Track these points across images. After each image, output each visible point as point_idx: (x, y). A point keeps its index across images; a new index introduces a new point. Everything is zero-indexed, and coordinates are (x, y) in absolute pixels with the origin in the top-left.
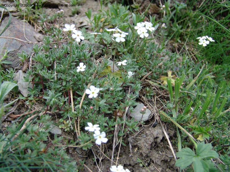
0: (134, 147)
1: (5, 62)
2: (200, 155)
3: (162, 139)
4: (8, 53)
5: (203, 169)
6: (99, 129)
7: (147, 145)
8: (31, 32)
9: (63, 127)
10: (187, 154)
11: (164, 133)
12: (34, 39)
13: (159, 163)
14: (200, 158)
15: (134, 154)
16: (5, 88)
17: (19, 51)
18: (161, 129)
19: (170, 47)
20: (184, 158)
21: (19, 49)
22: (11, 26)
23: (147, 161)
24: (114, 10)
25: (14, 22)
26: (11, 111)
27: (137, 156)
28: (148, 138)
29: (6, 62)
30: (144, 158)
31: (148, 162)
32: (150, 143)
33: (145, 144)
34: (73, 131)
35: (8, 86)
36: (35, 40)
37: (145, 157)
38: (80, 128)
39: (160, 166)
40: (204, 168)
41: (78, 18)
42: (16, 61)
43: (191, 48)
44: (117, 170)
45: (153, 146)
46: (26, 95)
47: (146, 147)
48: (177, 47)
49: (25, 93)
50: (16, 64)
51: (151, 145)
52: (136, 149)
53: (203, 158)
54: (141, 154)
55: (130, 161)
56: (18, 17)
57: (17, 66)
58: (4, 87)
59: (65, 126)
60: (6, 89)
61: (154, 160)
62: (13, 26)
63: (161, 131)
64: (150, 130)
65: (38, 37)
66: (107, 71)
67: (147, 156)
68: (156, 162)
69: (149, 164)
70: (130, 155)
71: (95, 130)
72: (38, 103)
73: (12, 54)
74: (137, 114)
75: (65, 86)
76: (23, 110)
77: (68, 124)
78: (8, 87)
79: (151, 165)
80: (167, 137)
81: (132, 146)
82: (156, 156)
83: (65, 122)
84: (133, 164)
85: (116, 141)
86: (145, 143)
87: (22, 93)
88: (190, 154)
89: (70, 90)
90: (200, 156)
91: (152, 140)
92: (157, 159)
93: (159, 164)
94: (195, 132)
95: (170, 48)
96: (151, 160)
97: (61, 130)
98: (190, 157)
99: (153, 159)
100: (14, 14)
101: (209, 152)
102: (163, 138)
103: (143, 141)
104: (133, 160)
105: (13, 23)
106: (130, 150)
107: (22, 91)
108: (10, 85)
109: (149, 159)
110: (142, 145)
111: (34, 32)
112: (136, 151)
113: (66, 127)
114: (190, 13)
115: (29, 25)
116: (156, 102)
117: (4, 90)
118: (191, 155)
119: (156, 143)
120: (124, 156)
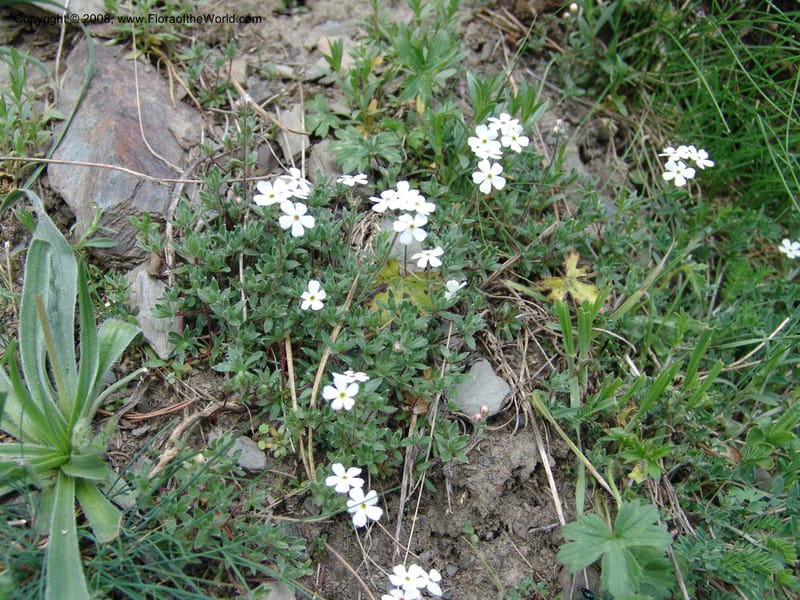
0: (457, 489)
1: (97, 243)
2: (624, 535)
3: (533, 469)
4: (103, 214)
5: (625, 576)
6: (361, 482)
7: (492, 489)
8: (160, 110)
9: (269, 445)
10: (591, 531)
11: (539, 452)
12: (171, 140)
13: (522, 533)
14: (623, 544)
15: (457, 507)
16: (109, 342)
17: (133, 204)
18: (534, 440)
19: (593, 129)
20: (580, 541)
21: (133, 197)
22: (98, 86)
23: (491, 526)
24: (412, 51)
25: (107, 72)
26: (130, 403)
27: (465, 512)
28: (496, 469)
29: (99, 241)
30: (483, 522)
31: (496, 529)
32: (501, 482)
33: (487, 484)
34: (296, 456)
35: (115, 335)
36: (176, 144)
37: (485, 518)
38: (314, 447)
39: (525, 540)
40: (630, 575)
41: (301, 30)
42: (126, 233)
43: (658, 137)
44: (408, 579)
45: (510, 487)
46: (164, 354)
47: (488, 496)
48: (613, 129)
49: (161, 346)
50: (128, 243)
51: (506, 484)
52: (464, 496)
53: (630, 544)
54: (476, 512)
55: (446, 526)
56: (112, 41)
57: (130, 249)
58: (106, 339)
59: (274, 443)
60: (110, 346)
61: (510, 526)
62: (103, 86)
63: (532, 446)
64: (504, 444)
65: (183, 134)
66: (389, 272)
67: (492, 516)
68: (516, 529)
69: (497, 534)
70: (447, 511)
71: (351, 487)
72: (199, 369)
73: (115, 215)
74: (470, 397)
75: (272, 333)
76: (160, 395)
77: (281, 438)
78: (117, 340)
79: (502, 537)
80: (548, 464)
81: (453, 487)
82: (516, 513)
83: (274, 433)
84: (454, 535)
85: (408, 485)
86: (485, 483)
87: (154, 348)
88: (597, 532)
89: (284, 341)
90: (624, 538)
91: (506, 473)
92: (520, 522)
93: (524, 537)
94: (624, 457)
95: (591, 132)
96: (501, 523)
97: (264, 454)
98: (597, 540)
99: (508, 522)
100: (101, 30)
101: (647, 530)
102: (536, 467)
103: (481, 475)
104: (454, 524)
105: (104, 76)
106: (447, 498)
107: (153, 341)
108: (121, 332)
109: (497, 522)
110: (479, 487)
111: (170, 108)
112: (462, 501)
113: (276, 446)
114: (662, 13)
115: (149, 72)
116: (529, 347)
117: (106, 347)
118: (599, 536)
119: (517, 479)
120: (431, 512)
